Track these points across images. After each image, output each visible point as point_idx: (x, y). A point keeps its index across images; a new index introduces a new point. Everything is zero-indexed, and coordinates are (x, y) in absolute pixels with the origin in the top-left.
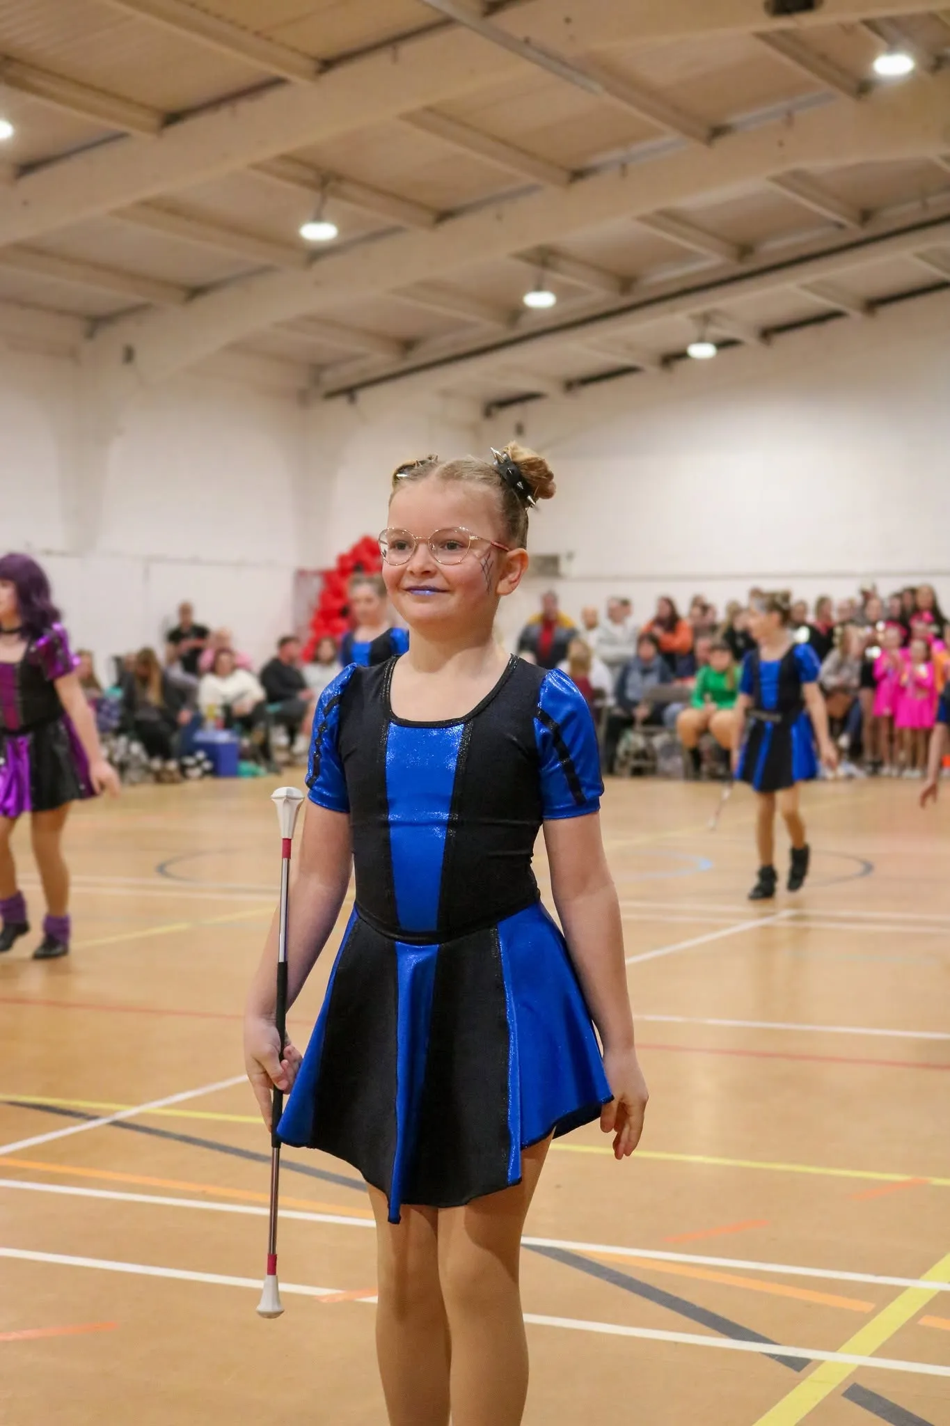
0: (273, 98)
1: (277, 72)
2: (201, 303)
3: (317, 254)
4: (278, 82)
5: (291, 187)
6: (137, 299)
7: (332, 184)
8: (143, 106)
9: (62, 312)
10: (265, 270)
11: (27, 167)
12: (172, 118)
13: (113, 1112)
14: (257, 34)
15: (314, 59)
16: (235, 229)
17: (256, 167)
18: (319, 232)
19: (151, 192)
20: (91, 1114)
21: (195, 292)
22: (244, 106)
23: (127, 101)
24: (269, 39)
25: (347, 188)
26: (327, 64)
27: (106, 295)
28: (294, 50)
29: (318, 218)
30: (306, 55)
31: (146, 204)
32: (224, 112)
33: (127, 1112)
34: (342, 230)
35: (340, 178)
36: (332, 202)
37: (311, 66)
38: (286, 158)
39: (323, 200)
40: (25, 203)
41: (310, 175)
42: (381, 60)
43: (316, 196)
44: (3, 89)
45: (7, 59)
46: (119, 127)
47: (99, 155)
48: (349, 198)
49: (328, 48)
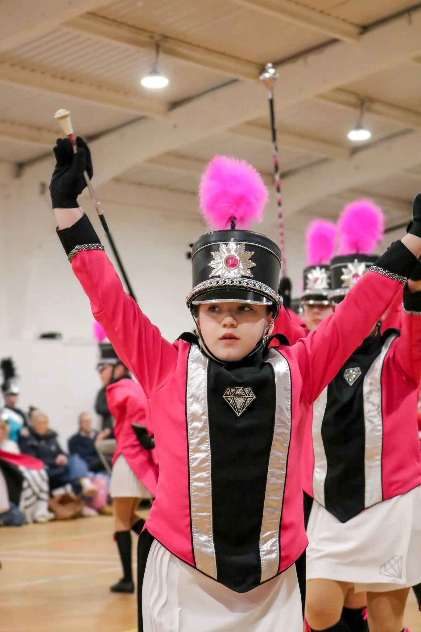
0: (330, 51)
1: (333, 35)
3: (357, 149)
4: (334, 41)
5: (341, 107)
7: (367, 104)
8: (248, 62)
10: (323, 161)
11: (174, 105)
14: (321, 12)
15: (357, 25)
17: (321, 96)
18: (360, 136)
19: (254, 115)
22: (312, 58)
23: (238, 59)
24: (329, 15)
25: (377, 107)
26: (365, 29)
28: (344, 20)
29: (359, 127)
30: (352, 23)
31: (249, 123)
34: (374, 133)
35: (372, 100)
36: (367, 116)
37: (356, 30)
38: (340, 90)
39: (362, 114)
40: (175, 126)
41: (352, 99)
42: (400, 24)
43: (357, 112)
44: (162, 56)
45: (165, 37)
46: (233, 76)
47: (220, 94)
48: (378, 113)
49: (366, 18)
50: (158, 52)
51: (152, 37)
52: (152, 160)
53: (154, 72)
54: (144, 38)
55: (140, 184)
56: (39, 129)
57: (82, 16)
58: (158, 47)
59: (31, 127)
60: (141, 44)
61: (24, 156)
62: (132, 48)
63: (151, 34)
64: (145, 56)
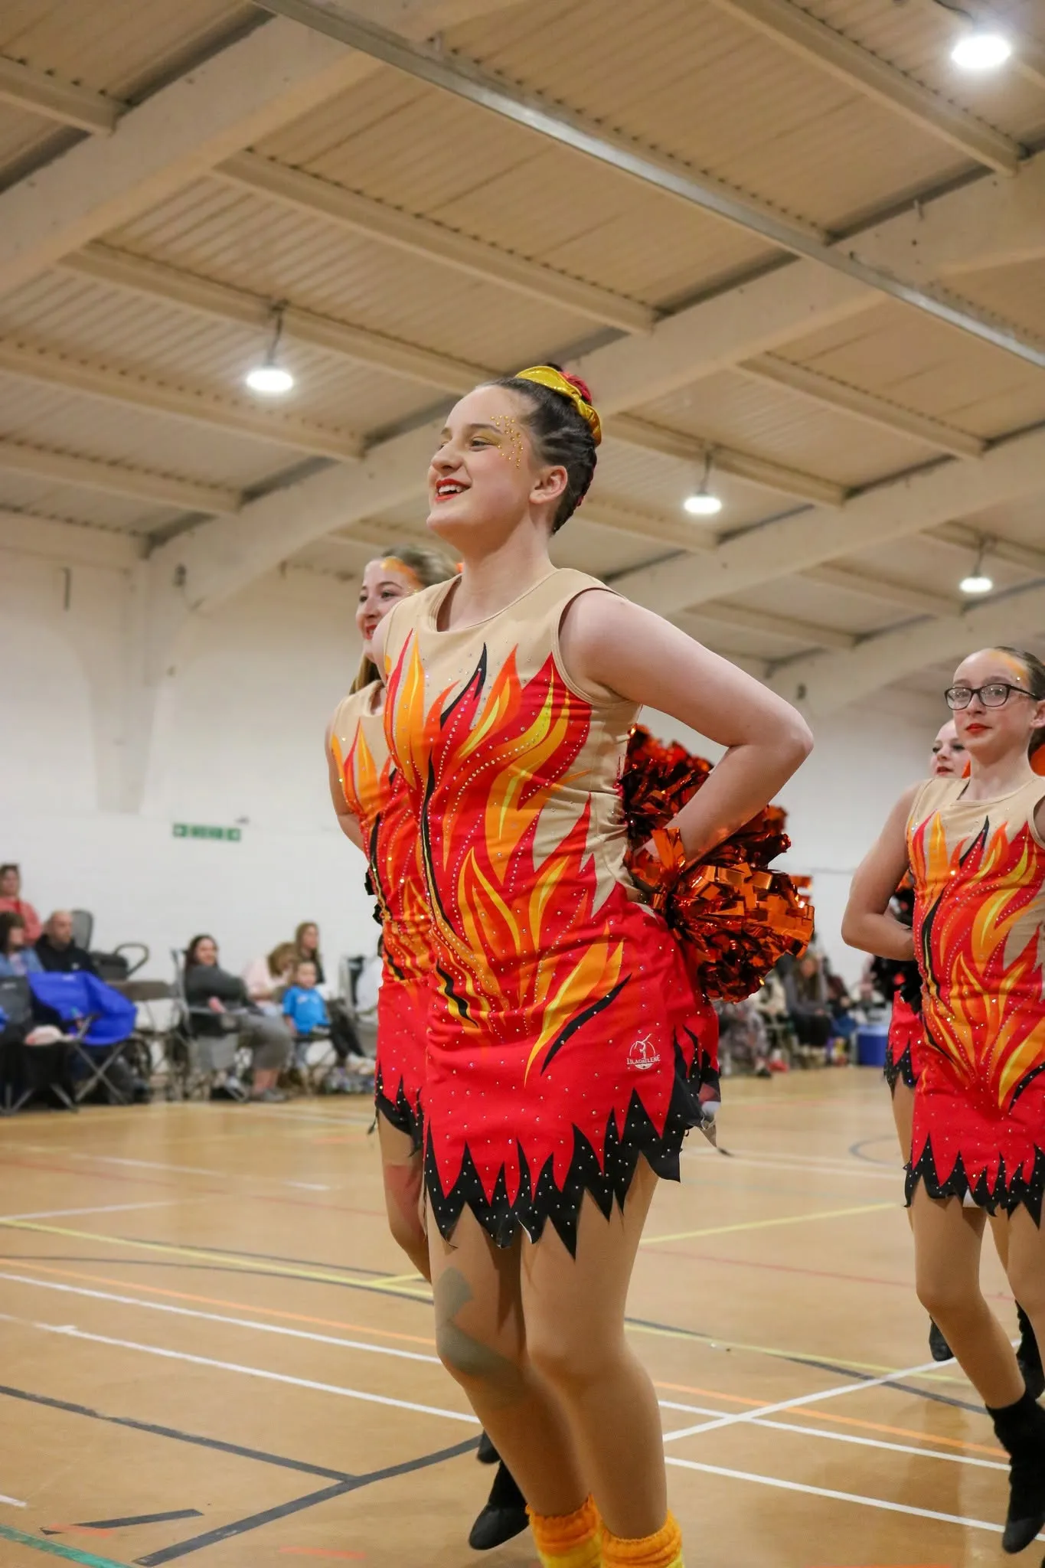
0: (941, 473)
1: (946, 450)
2: (866, 647)
3: (971, 604)
4: (947, 458)
5: (953, 547)
6: (809, 644)
7: (989, 544)
8: (828, 482)
10: (925, 618)
11: (726, 536)
12: (854, 491)
13: (887, 1373)
14: (932, 419)
15: (980, 438)
16: (897, 583)
17: (926, 532)
18: (976, 586)
19: (834, 553)
20: (866, 1374)
21: (861, 638)
22: (917, 480)
23: (816, 478)
24: (943, 424)
25: (1001, 547)
26: (991, 443)
27: (783, 641)
28: (962, 431)
29: (976, 574)
30: (974, 435)
32: (900, 486)
33: (897, 1375)
34: (996, 581)
35: (995, 539)
36: (989, 561)
37: (977, 445)
38: (953, 524)
39: (981, 556)
40: (725, 566)
41: (969, 537)
43: (974, 554)
44: (714, 472)
45: (719, 447)
46: (805, 500)
47: (788, 523)
48: (1004, 557)
49: (992, 429)
50: (708, 466)
51: (701, 446)
53: (702, 492)
54: (690, 447)
58: (708, 459)
60: (684, 455)
62: (673, 460)
63: (700, 441)
64: (690, 470)
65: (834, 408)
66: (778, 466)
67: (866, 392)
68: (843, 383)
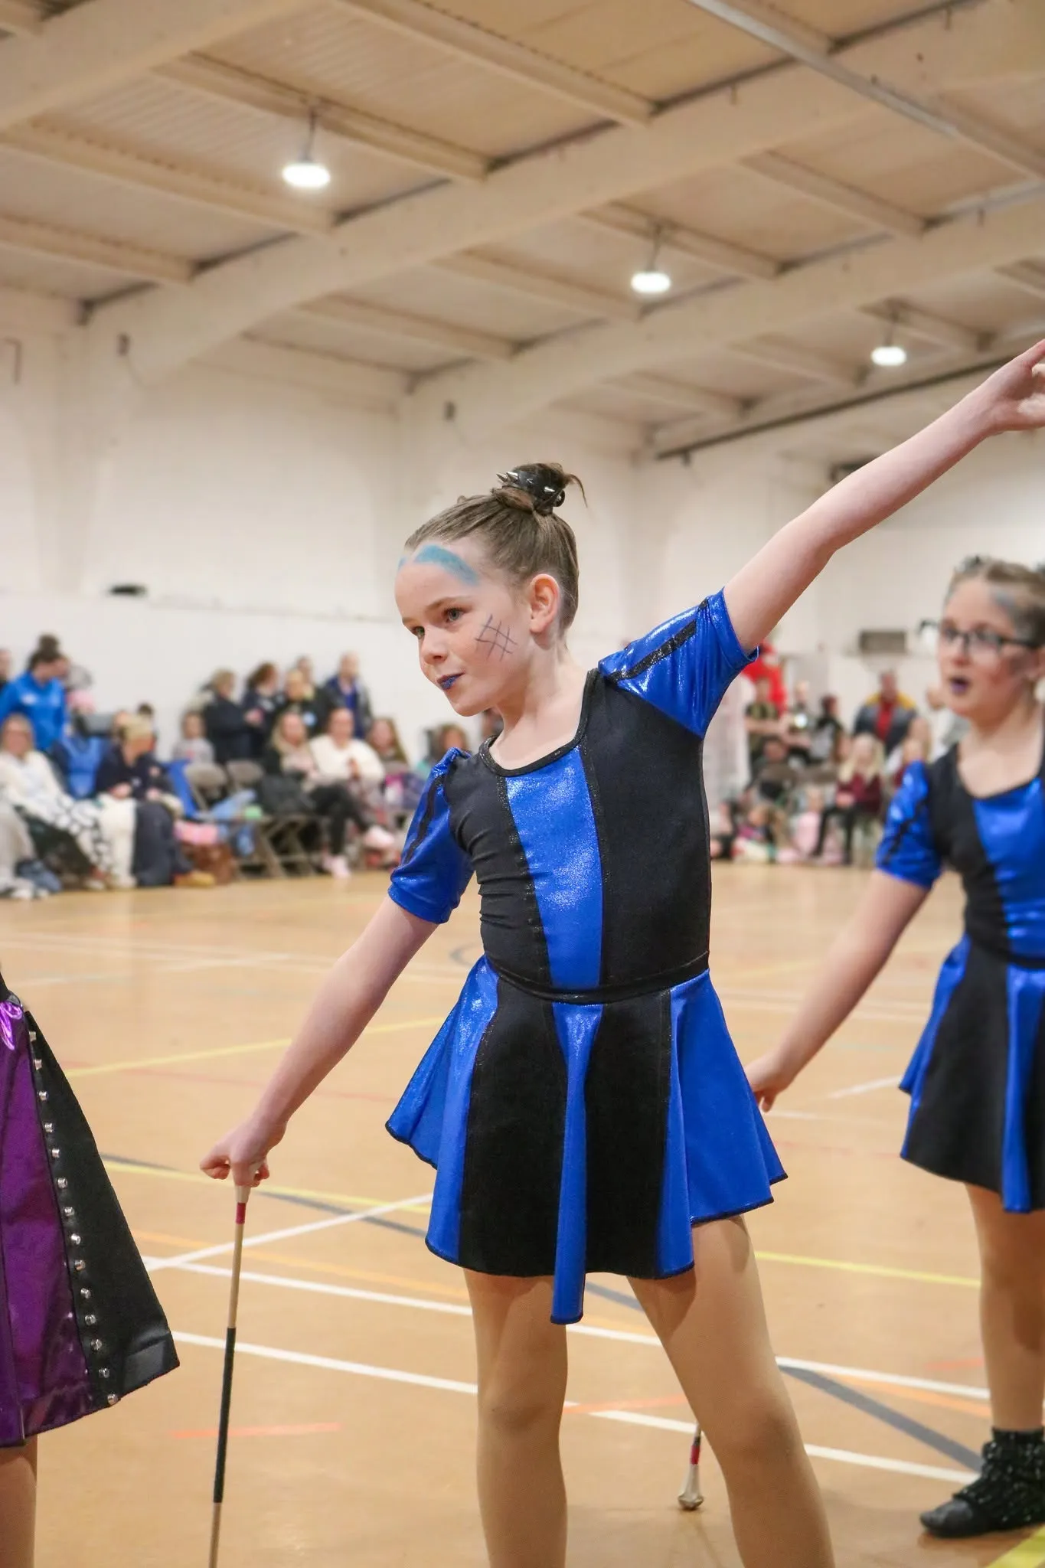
0: (604, 142)
1: (607, 114)
2: (529, 356)
3: (649, 307)
4: (607, 125)
5: (624, 236)
6: (459, 352)
7: (666, 232)
8: (466, 151)
9: (381, 366)
10: (595, 323)
11: (345, 215)
12: (497, 163)
14: (588, 74)
15: (648, 100)
16: (564, 279)
17: (587, 214)
18: (651, 283)
19: (476, 240)
21: (520, 346)
22: (573, 151)
23: (448, 144)
24: (600, 80)
25: (683, 237)
26: (660, 106)
27: (427, 348)
28: (626, 91)
29: (650, 268)
30: (639, 96)
31: (470, 252)
32: (553, 156)
34: (675, 280)
35: (675, 226)
36: (665, 251)
37: (643, 108)
38: (618, 204)
39: (657, 247)
40: (343, 252)
41: (642, 222)
42: (718, 102)
43: (649, 245)
44: (321, 134)
45: (326, 102)
46: (441, 173)
47: (420, 202)
48: (684, 248)
49: (663, 89)
50: (313, 127)
51: (304, 101)
52: (307, 306)
53: (306, 158)
54: (292, 101)
55: (290, 346)
56: (117, 244)
57: (183, 59)
58: (313, 117)
59: (104, 240)
60: (284, 111)
61: (94, 289)
62: (270, 117)
63: (303, 94)
64: (294, 129)
65: (466, 57)
66: (403, 129)
67: (503, 37)
68: (475, 25)
